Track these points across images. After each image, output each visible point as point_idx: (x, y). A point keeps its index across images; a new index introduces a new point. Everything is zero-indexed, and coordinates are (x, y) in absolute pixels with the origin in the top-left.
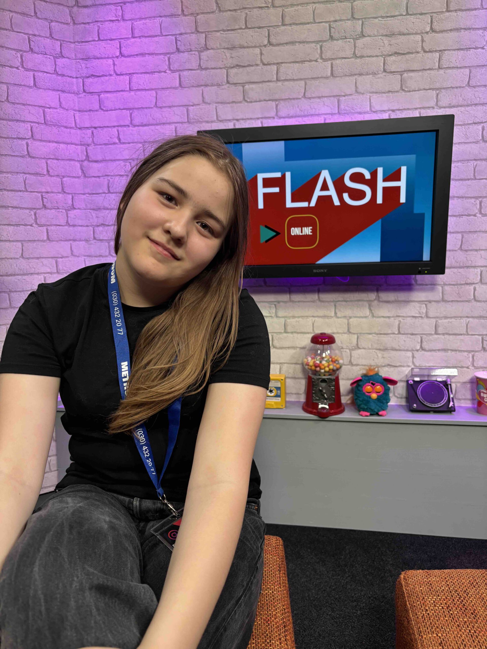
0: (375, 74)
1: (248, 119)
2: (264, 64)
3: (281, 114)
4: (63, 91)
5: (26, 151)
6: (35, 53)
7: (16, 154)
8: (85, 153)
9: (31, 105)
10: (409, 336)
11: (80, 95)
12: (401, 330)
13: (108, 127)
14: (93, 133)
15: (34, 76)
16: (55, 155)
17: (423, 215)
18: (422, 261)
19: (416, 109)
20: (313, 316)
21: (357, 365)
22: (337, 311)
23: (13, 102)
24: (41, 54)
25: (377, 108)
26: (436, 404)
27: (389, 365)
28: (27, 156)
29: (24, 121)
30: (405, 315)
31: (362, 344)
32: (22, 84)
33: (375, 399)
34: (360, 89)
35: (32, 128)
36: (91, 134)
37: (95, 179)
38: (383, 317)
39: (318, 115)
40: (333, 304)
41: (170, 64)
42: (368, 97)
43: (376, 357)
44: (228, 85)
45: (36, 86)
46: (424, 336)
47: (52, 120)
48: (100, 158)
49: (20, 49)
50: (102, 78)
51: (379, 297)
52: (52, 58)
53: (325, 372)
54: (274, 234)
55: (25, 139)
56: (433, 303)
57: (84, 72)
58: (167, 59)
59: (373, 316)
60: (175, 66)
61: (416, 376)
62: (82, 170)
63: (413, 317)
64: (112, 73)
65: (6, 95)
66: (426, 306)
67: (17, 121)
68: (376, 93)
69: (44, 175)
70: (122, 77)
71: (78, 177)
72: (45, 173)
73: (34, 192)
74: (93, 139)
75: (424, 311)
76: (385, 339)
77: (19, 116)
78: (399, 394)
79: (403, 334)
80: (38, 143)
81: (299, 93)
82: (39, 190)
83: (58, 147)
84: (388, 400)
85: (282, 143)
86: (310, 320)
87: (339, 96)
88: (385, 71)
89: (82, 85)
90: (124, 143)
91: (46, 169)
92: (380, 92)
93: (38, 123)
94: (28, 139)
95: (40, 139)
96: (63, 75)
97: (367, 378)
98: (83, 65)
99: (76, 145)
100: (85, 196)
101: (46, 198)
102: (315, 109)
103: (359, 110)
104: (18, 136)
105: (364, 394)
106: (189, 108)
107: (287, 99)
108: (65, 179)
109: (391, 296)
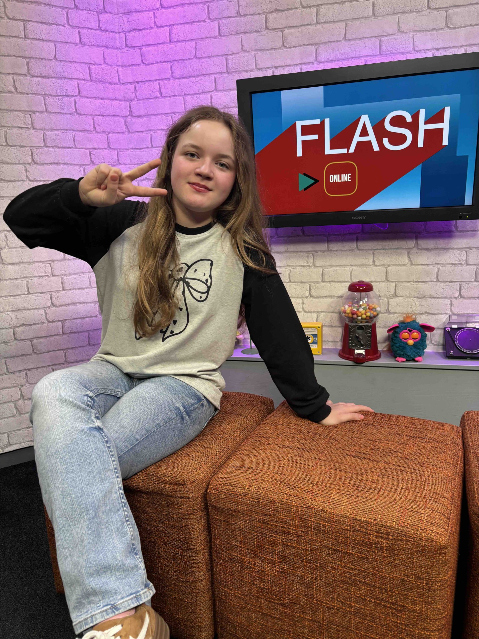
0: (419, 11)
1: (287, 66)
2: (303, 7)
3: (322, 58)
4: (107, 47)
5: (74, 109)
6: (80, 9)
7: (65, 111)
8: (129, 109)
9: (77, 62)
10: (448, 283)
11: (123, 50)
12: (439, 277)
13: (150, 81)
14: (135, 88)
15: (79, 32)
16: (100, 112)
17: (466, 158)
18: (464, 206)
19: (461, 46)
20: (352, 265)
21: (394, 313)
22: (375, 259)
23: (61, 59)
24: (86, 10)
25: (421, 47)
26: (474, 351)
27: (426, 313)
28: (75, 114)
29: (71, 79)
30: (444, 262)
31: (400, 292)
32: (69, 41)
33: (412, 346)
34: (403, 28)
35: (78, 85)
36: (134, 89)
37: (139, 134)
38: (422, 265)
39: (359, 57)
40: (371, 252)
41: (209, 13)
42: (411, 36)
43: (414, 305)
44: (267, 31)
45: (81, 43)
46: (463, 284)
47: (97, 76)
48: (142, 113)
49: (65, 6)
50: (143, 32)
51: (418, 244)
52: (96, 14)
53: (362, 319)
54: (313, 181)
55: (73, 96)
56: (474, 250)
57: (127, 27)
58: (206, 7)
59: (412, 264)
60: (214, 15)
61: (454, 323)
62: (126, 125)
63: (453, 264)
64: (153, 25)
65: (54, 53)
66: (466, 253)
67: (65, 78)
68: (420, 31)
69: (91, 131)
70: (162, 29)
71: (123, 133)
72: (92, 129)
73: (83, 148)
74: (136, 94)
75: (464, 258)
76: (422, 286)
77: (67, 73)
78: (436, 342)
79: (441, 282)
80: (85, 100)
81: (339, 35)
82: (88, 146)
83: (103, 103)
84: (424, 347)
85: (322, 87)
86: (348, 269)
87: (381, 36)
88: (429, 7)
89: (124, 40)
90: (165, 97)
91: (93, 125)
92: (424, 31)
93: (84, 80)
94: (76, 96)
95: (87, 96)
96: (106, 31)
97: (404, 325)
98: (125, 19)
99: (120, 100)
100: (129, 152)
101: (93, 154)
102: (356, 51)
103: (401, 50)
104: (67, 94)
105: (401, 340)
106: (228, 57)
107: (326, 42)
108: (110, 135)
109: (430, 243)
